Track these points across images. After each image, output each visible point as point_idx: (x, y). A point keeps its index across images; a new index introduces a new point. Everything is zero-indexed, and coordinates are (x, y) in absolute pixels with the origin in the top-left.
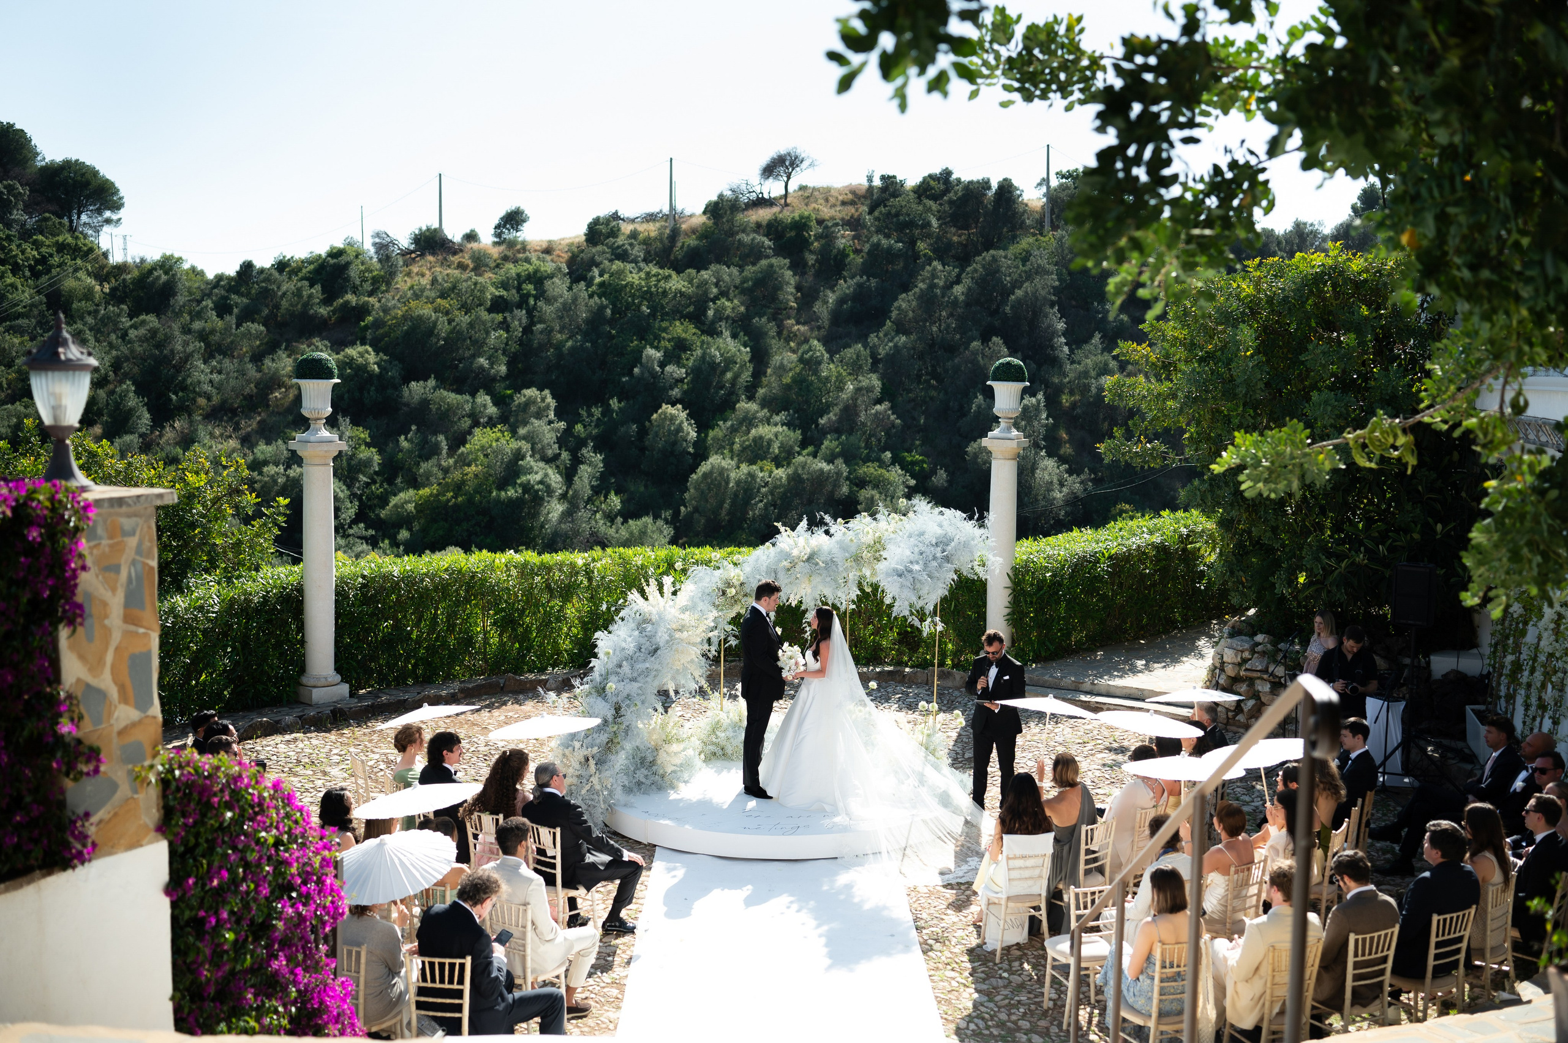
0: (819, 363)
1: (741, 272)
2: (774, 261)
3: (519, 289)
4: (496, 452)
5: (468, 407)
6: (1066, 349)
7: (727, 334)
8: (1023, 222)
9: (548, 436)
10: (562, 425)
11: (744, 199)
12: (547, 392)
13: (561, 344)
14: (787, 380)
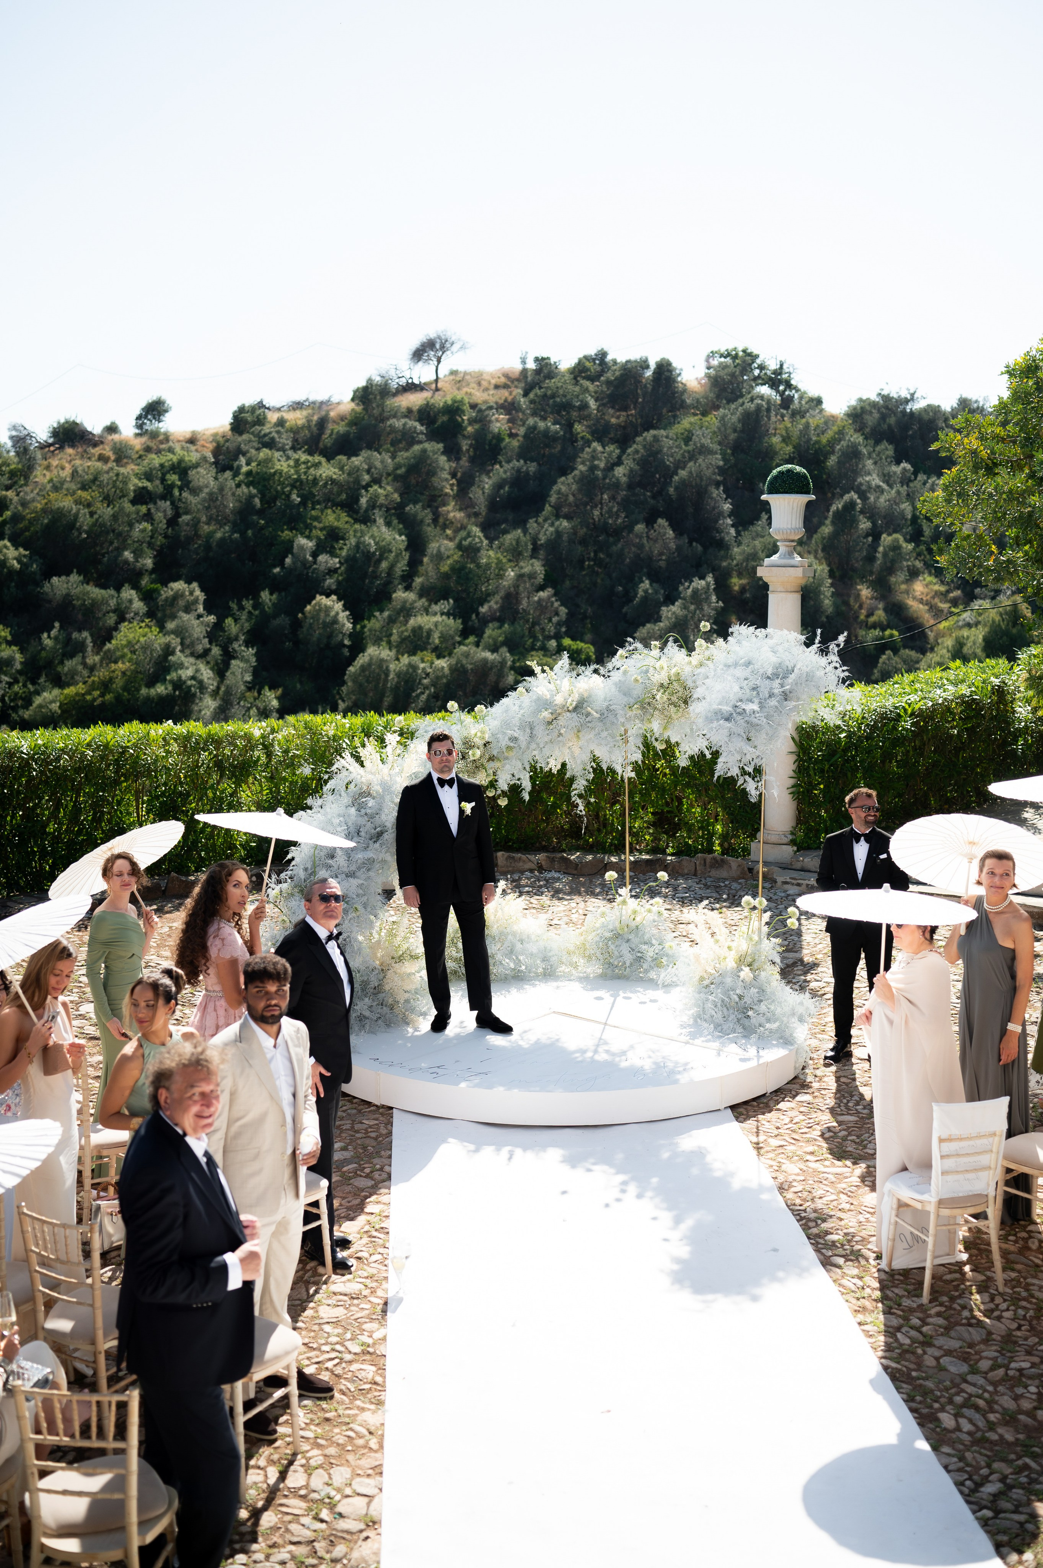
0: (478, 550)
1: (393, 457)
2: (427, 445)
3: (163, 480)
4: (145, 648)
5: (113, 603)
6: (733, 531)
7: (380, 521)
8: (683, 401)
9: (198, 630)
10: (212, 619)
11: (394, 385)
12: (195, 585)
13: (211, 535)
14: (445, 568)
